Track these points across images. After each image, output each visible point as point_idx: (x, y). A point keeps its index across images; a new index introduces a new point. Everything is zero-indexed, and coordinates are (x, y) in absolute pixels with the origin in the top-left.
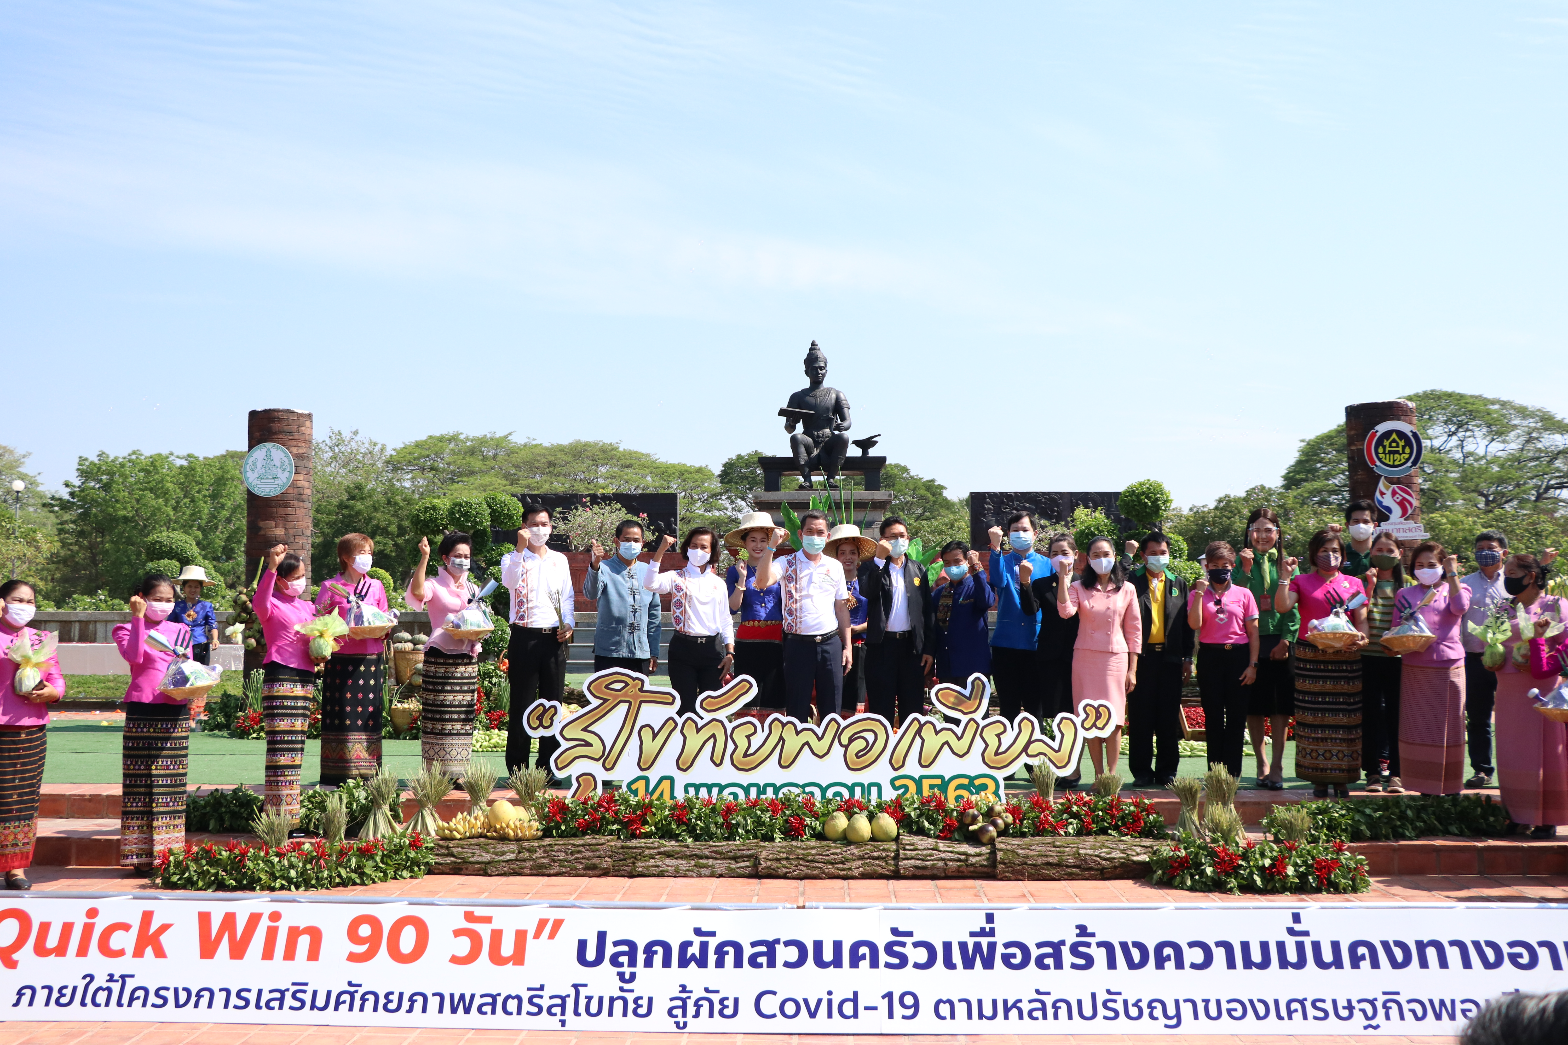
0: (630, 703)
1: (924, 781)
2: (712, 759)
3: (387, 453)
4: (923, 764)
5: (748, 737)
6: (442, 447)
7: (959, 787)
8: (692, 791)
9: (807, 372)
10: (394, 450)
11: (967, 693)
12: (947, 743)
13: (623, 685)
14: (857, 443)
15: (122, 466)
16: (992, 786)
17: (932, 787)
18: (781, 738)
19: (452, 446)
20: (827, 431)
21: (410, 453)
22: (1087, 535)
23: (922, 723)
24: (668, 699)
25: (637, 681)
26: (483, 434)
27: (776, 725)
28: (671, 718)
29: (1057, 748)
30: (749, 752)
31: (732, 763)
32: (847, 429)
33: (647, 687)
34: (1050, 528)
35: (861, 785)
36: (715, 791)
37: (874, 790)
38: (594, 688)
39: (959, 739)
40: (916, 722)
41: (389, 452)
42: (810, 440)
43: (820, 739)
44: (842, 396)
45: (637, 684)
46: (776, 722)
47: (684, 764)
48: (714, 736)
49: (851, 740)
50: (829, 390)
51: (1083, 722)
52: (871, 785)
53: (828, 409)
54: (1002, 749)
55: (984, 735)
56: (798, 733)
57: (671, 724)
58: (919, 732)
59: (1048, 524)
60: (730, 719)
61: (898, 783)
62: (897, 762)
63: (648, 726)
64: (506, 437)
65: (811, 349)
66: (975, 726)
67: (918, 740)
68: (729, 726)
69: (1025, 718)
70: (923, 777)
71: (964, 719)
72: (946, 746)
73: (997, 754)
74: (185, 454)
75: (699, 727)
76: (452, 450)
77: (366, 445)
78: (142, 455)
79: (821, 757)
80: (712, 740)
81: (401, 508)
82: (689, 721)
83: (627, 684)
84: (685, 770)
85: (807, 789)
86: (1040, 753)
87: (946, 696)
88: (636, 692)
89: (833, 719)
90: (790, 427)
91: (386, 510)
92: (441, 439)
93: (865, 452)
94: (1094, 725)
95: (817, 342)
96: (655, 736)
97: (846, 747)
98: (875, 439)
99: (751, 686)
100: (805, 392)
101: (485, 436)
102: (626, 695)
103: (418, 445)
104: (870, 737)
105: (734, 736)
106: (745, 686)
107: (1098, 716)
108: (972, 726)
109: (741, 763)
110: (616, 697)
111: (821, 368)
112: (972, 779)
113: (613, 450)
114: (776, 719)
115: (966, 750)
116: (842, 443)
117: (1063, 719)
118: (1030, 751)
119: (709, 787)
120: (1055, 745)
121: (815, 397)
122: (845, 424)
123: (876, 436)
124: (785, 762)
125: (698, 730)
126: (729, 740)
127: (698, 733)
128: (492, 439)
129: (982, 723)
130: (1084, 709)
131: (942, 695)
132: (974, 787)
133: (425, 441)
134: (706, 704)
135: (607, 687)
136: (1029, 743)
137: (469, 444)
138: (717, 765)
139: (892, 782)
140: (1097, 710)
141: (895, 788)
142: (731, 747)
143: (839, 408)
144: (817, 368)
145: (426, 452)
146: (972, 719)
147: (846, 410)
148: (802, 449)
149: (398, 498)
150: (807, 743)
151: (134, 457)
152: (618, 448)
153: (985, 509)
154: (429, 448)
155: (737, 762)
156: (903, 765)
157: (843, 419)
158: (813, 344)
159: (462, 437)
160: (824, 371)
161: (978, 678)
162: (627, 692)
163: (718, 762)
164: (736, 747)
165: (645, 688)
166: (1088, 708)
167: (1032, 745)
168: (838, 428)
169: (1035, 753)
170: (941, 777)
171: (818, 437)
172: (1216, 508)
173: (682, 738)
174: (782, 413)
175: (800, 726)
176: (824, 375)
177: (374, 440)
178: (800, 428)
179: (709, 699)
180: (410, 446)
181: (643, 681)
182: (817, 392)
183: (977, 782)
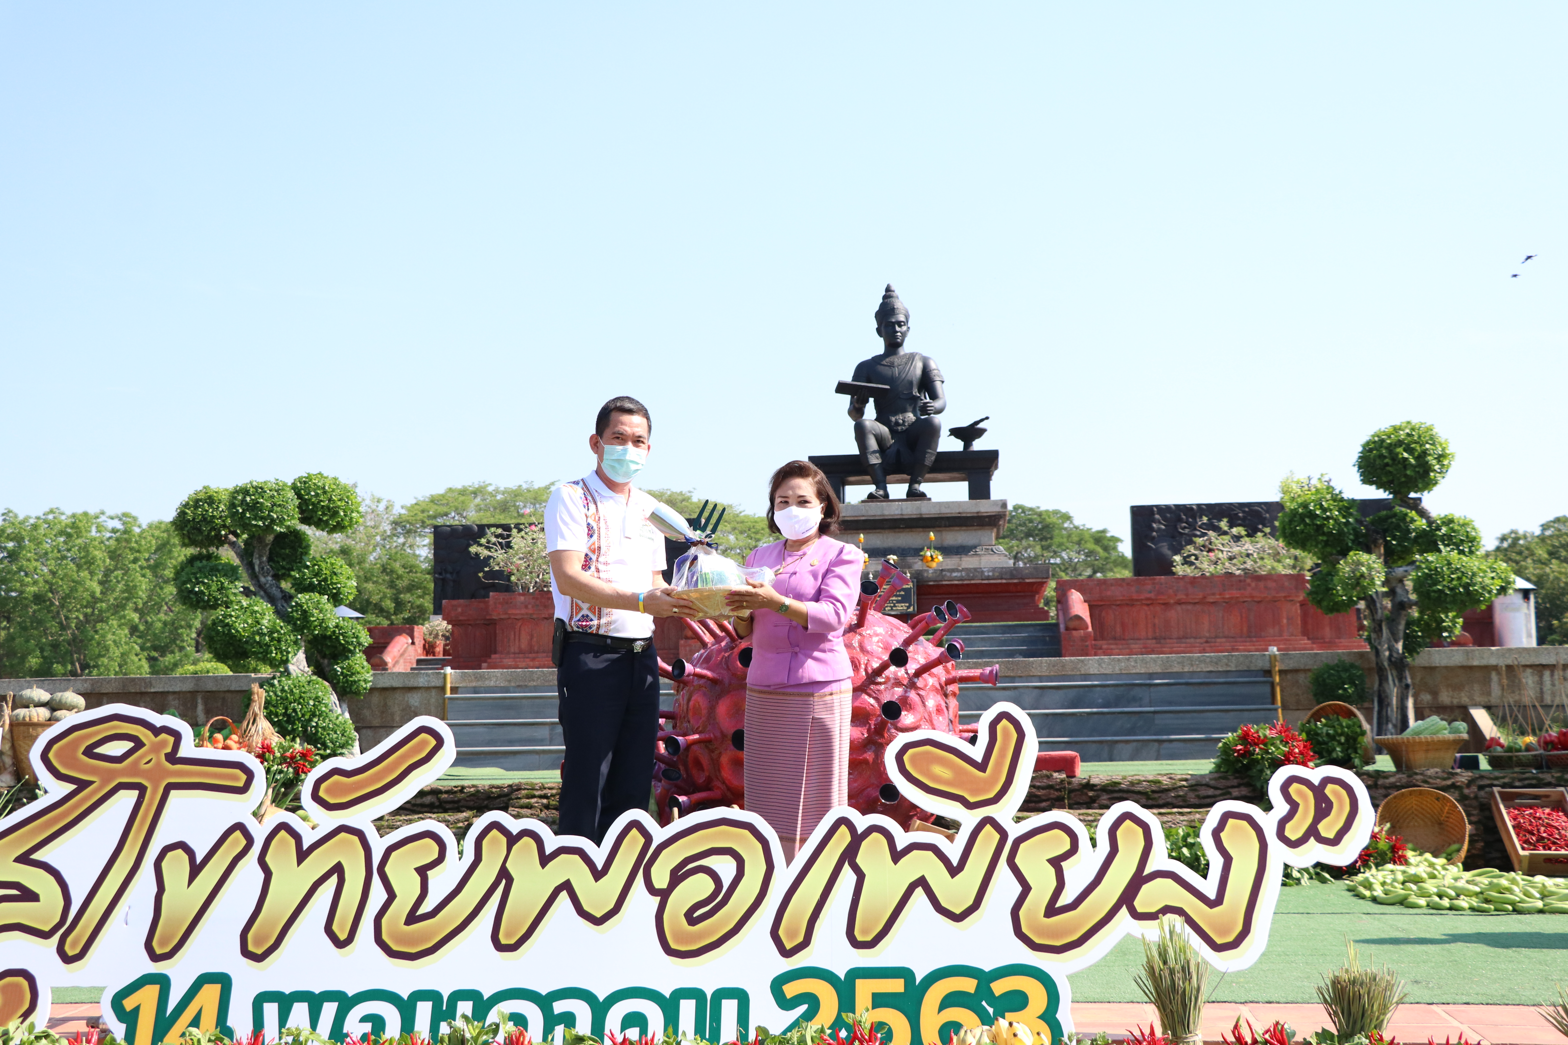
0: (142, 789)
1: (860, 984)
2: (329, 929)
3: (394, 512)
4: (860, 938)
5: (423, 871)
6: (463, 502)
7: (951, 1000)
8: (271, 1010)
9: (879, 331)
10: (402, 507)
11: (977, 752)
12: (922, 882)
13: (129, 745)
14: (956, 432)
15: (35, 527)
16: (1038, 997)
17: (879, 1000)
18: (504, 875)
19: (478, 500)
20: (910, 417)
21: (423, 511)
22: (1302, 517)
23: (860, 831)
24: (236, 778)
25: (163, 736)
26: (518, 484)
27: (494, 840)
28: (239, 827)
29: (1212, 895)
30: (422, 910)
31: (379, 940)
32: (939, 411)
33: (188, 748)
34: (1247, 539)
35: (696, 994)
36: (329, 1010)
37: (729, 1008)
38: (58, 755)
39: (954, 871)
40: (843, 829)
41: (397, 510)
42: (884, 430)
43: (598, 874)
44: (933, 365)
45: (164, 743)
46: (495, 832)
47: (258, 942)
48: (338, 869)
49: (677, 876)
50: (912, 357)
51: (1282, 824)
52: (722, 994)
53: (911, 383)
54: (1065, 899)
55: (1018, 860)
56: (545, 860)
57: (237, 841)
58: (850, 855)
59: (1244, 533)
60: (383, 825)
61: (791, 990)
62: (792, 935)
63: (182, 846)
64: (547, 488)
65: (885, 297)
66: (997, 837)
67: (848, 876)
68: (379, 846)
69: (1127, 816)
70: (856, 974)
71: (969, 819)
72: (919, 891)
73: (1051, 910)
74: (119, 512)
75: (306, 846)
76: (477, 505)
77: (368, 502)
78: (63, 514)
79: (598, 921)
80: (334, 879)
81: (399, 577)
82: (283, 833)
83: (139, 744)
84: (259, 958)
85: (559, 1007)
86: (1167, 910)
87: (923, 762)
88: (158, 764)
89: (635, 824)
90: (856, 411)
91: (380, 581)
92: (463, 492)
93: (967, 445)
94: (1313, 832)
95: (893, 288)
96: (195, 870)
97: (664, 895)
98: (981, 425)
99: (440, 742)
100: (877, 360)
101: (520, 486)
102: (134, 770)
103: (433, 500)
104: (725, 867)
105: (388, 869)
106: (425, 743)
107: (1323, 808)
108: (989, 836)
109: (400, 939)
110: (108, 776)
111: (900, 324)
112: (985, 978)
113: (683, 500)
114: (495, 825)
115: (970, 902)
116: (933, 432)
117: (1227, 816)
118: (1141, 903)
119: (315, 1001)
120: (1209, 887)
121: (892, 365)
122: (937, 404)
123: (982, 420)
124: (508, 935)
125: (302, 855)
126: (376, 881)
127: (299, 862)
128: (529, 491)
129: (1014, 831)
130: (1285, 789)
131: (913, 759)
132: (992, 999)
133: (443, 496)
134: (328, 791)
135: (89, 752)
136: (1138, 880)
137: (499, 497)
138: (340, 944)
139: (777, 985)
140: (1318, 790)
141: (785, 1003)
142: (378, 894)
143: (927, 383)
144: (893, 324)
145: (445, 509)
146: (988, 821)
147: (938, 384)
148: (873, 444)
149: (397, 566)
150: (567, 886)
151: (51, 517)
152: (689, 498)
153: (1153, 529)
154: (448, 504)
155: (392, 935)
156: (806, 942)
157: (934, 396)
158: (888, 289)
159: (490, 489)
160: (904, 328)
161: (1004, 715)
162: (136, 763)
163: (343, 936)
164: (392, 896)
165: (182, 753)
166: (1294, 788)
167: (1145, 888)
168: (924, 409)
169: (1153, 910)
170: (905, 973)
171: (897, 424)
172: (1498, 549)
173: (262, 876)
174: (842, 388)
175: (552, 841)
176: (904, 335)
177: (378, 495)
178: (870, 411)
179: (336, 777)
180: (424, 501)
181: (177, 736)
182: (896, 360)
183: (999, 987)
